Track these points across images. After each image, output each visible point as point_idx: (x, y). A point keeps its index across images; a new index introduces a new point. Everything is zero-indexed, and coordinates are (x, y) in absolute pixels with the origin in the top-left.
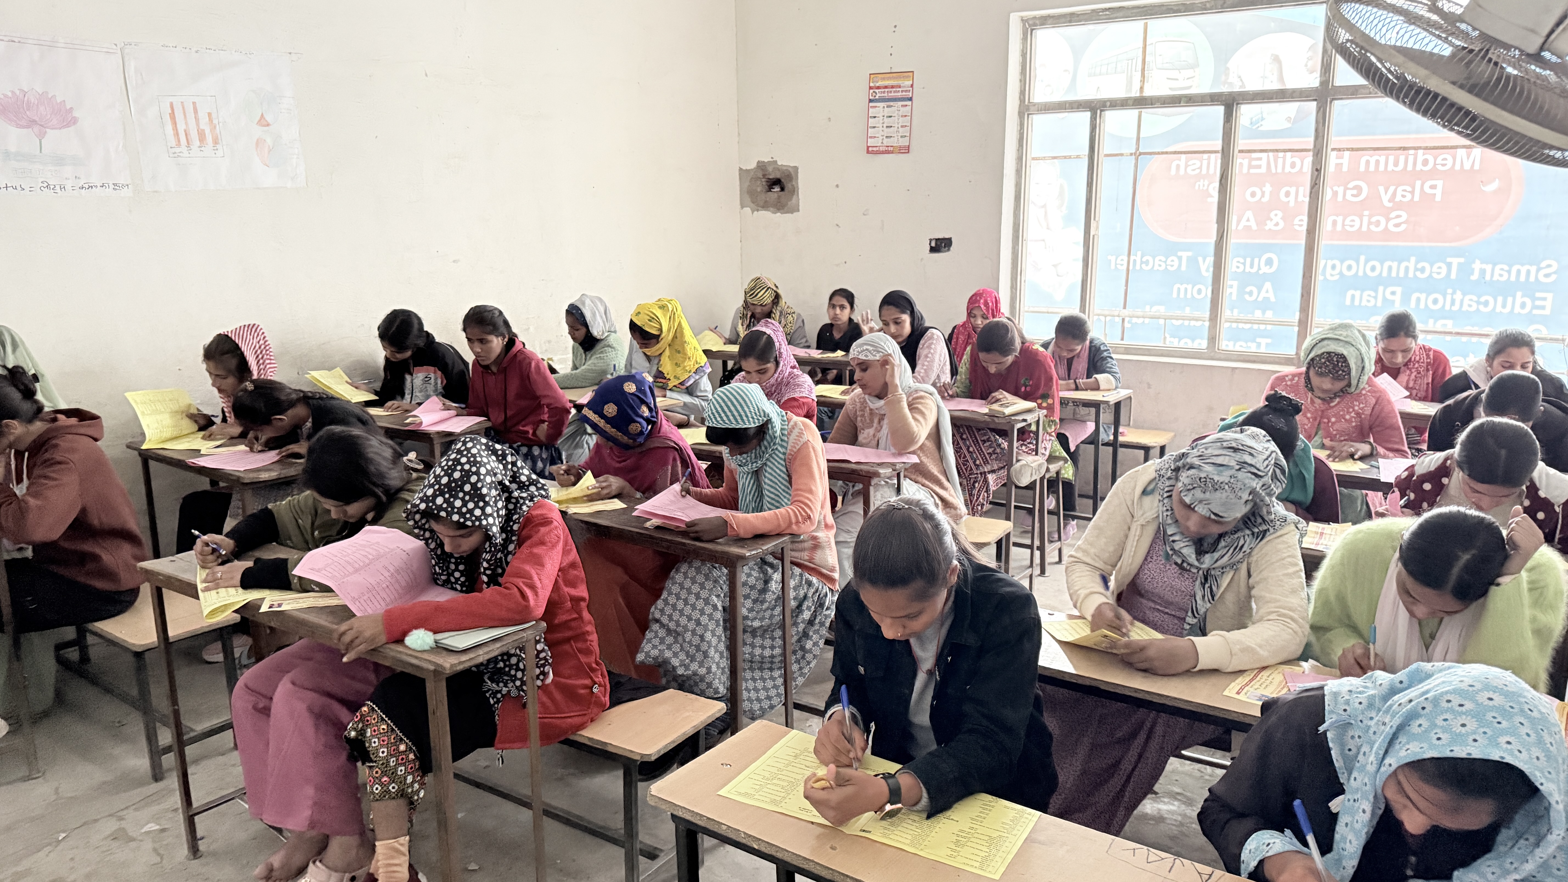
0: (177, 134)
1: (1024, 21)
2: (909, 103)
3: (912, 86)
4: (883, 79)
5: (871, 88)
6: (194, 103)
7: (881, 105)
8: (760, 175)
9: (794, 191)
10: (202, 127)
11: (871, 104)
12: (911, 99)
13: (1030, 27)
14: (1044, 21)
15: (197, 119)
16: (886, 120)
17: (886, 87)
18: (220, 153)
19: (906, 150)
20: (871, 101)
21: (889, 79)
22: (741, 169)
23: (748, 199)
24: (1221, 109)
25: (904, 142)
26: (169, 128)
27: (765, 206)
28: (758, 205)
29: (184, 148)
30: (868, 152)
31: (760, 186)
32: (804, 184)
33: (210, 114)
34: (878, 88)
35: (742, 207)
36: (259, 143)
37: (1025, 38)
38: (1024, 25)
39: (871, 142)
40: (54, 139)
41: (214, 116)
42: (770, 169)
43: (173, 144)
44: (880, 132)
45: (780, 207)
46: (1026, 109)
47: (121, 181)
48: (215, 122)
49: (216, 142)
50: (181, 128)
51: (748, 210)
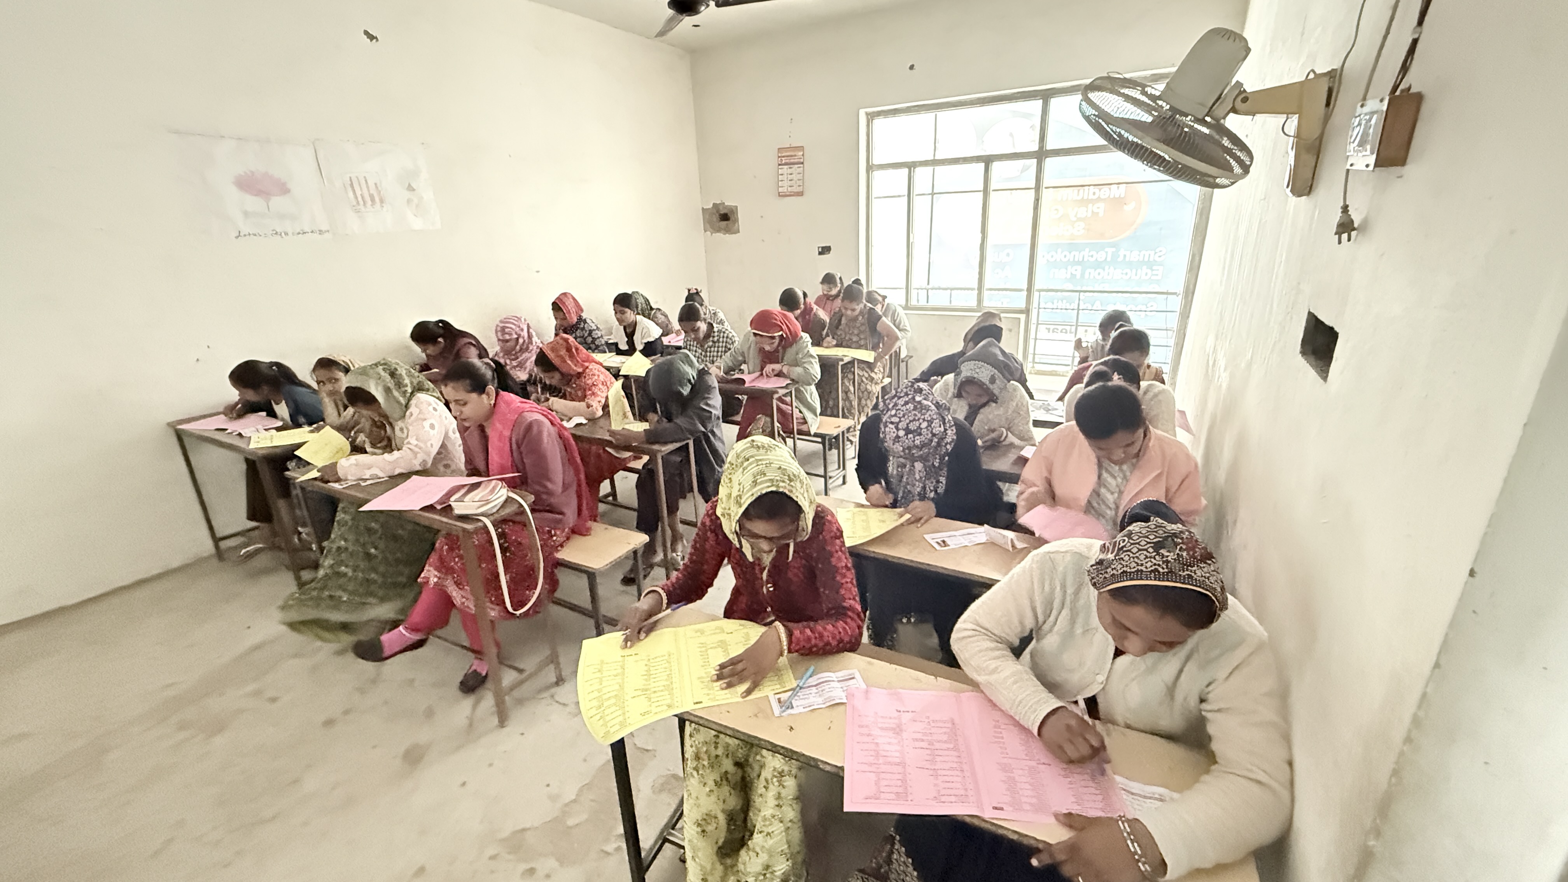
0: (356, 198)
1: (867, 114)
2: (802, 165)
3: (803, 155)
4: (786, 152)
5: (779, 157)
6: (365, 177)
7: (786, 167)
8: (715, 211)
9: (736, 220)
10: (371, 192)
11: (780, 167)
12: (802, 163)
13: (871, 117)
14: (879, 114)
15: (368, 187)
16: (789, 176)
17: (787, 156)
18: (385, 209)
19: (800, 194)
20: (779, 165)
21: (789, 151)
22: (703, 208)
23: (708, 226)
24: (982, 165)
25: (800, 189)
26: (351, 194)
27: (719, 230)
28: (714, 230)
29: (361, 207)
30: (779, 196)
31: (716, 218)
32: (743, 218)
33: (376, 184)
34: (783, 157)
35: (705, 231)
36: (409, 201)
37: (868, 125)
38: (867, 118)
39: (781, 190)
40: (278, 202)
41: (378, 185)
42: (721, 208)
43: (355, 203)
44: (786, 184)
45: (728, 231)
46: (870, 168)
47: (324, 229)
48: (380, 188)
49: (382, 201)
50: (358, 193)
51: (708, 233)
